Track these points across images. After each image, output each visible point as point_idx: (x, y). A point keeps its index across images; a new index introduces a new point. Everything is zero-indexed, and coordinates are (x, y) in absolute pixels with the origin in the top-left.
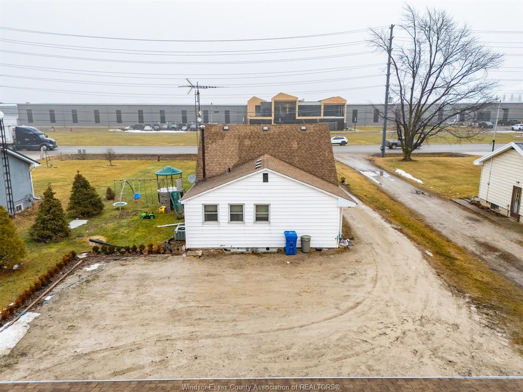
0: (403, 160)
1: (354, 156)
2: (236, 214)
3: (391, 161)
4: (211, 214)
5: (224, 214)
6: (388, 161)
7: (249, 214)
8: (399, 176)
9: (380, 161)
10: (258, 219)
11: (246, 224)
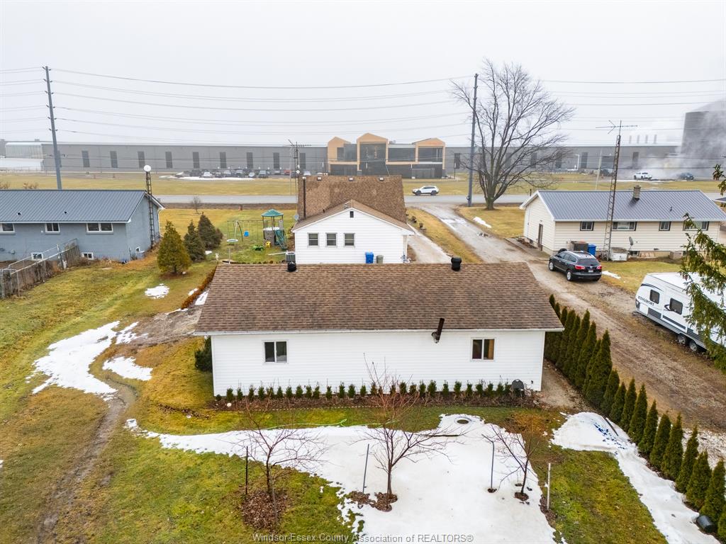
0: (485, 209)
1: (441, 206)
2: (331, 240)
3: (475, 210)
4: (313, 240)
5: (322, 240)
6: (471, 210)
7: (340, 240)
8: (474, 223)
9: (464, 210)
10: (347, 244)
11: (338, 248)
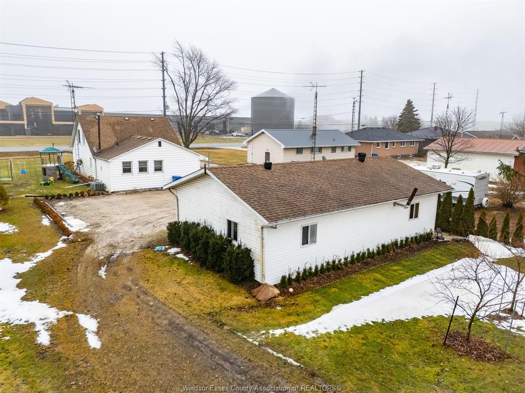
2: (143, 168)
4: (127, 169)
5: (135, 167)
7: (151, 166)
10: (156, 170)
11: (150, 173)
